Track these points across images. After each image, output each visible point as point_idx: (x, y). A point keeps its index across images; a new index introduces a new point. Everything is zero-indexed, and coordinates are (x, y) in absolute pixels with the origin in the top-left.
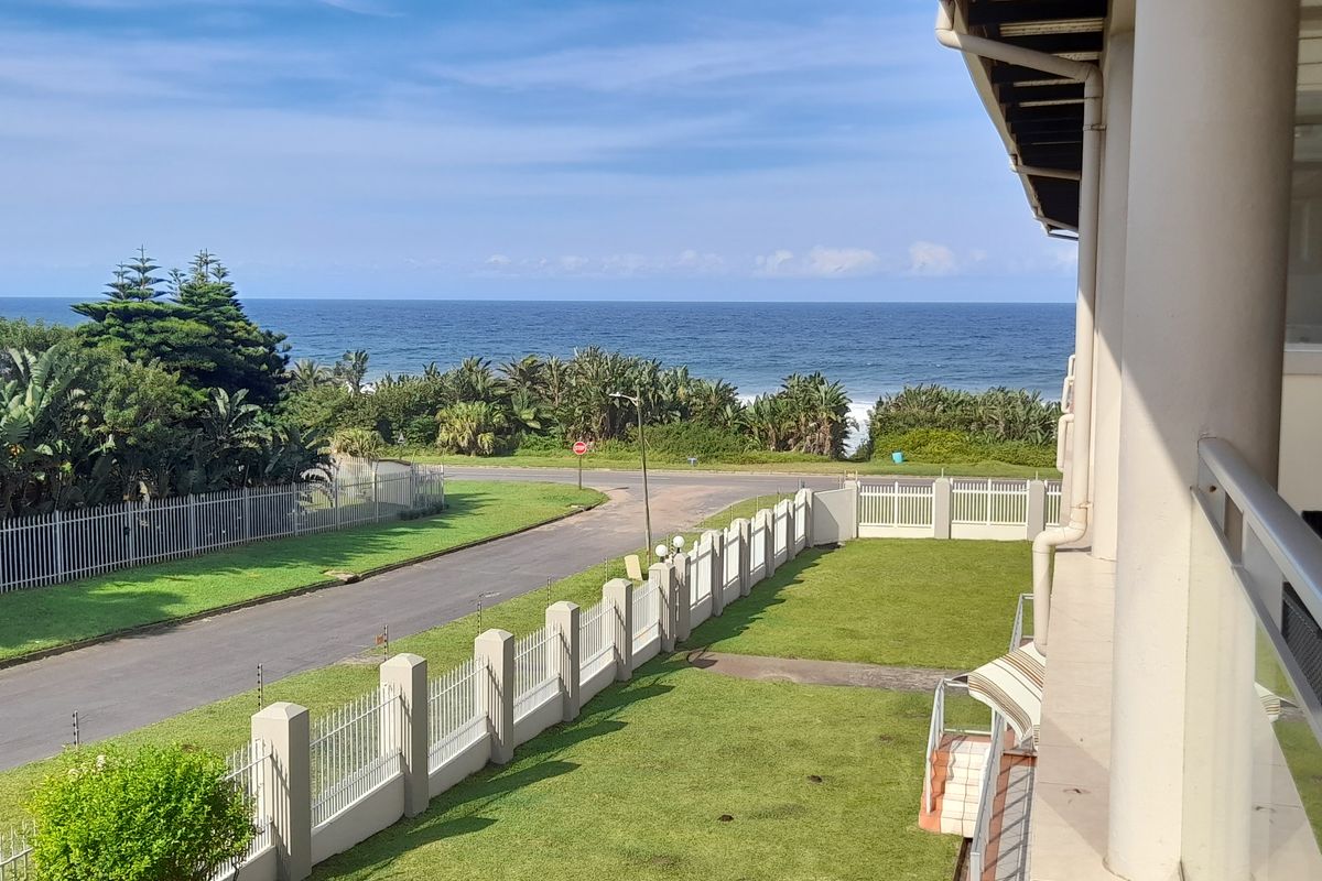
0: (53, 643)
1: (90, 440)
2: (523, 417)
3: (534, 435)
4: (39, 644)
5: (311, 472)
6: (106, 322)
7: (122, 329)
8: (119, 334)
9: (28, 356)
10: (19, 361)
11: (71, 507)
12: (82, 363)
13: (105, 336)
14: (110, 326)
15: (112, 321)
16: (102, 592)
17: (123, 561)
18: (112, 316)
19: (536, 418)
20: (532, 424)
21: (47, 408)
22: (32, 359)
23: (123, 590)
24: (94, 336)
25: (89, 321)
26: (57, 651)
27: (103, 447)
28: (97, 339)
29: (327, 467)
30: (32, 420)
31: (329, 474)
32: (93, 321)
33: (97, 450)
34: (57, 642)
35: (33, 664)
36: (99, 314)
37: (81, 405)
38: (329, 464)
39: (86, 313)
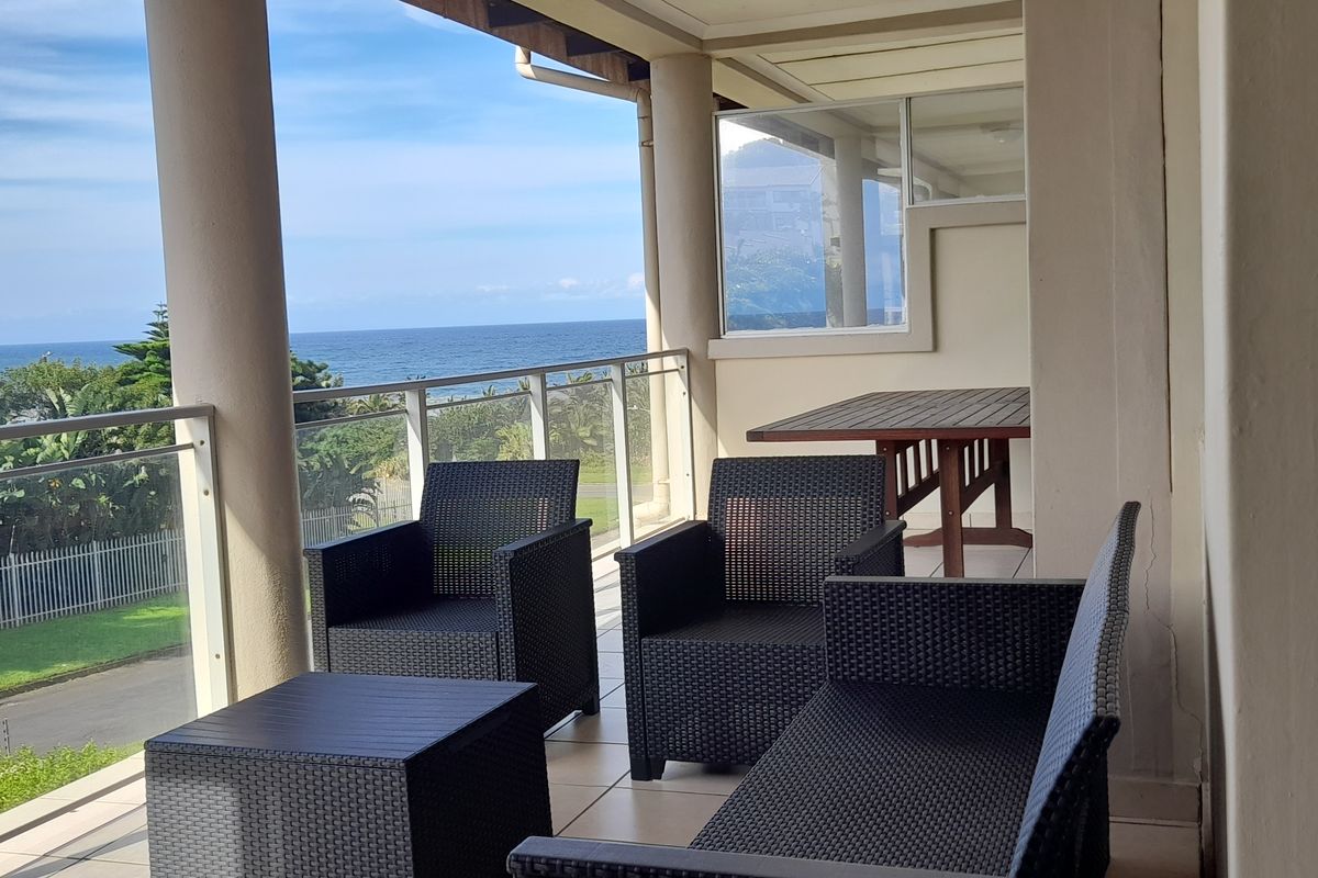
0: (80, 665)
1: (124, 472)
2: (580, 434)
3: (591, 451)
4: (65, 667)
5: (358, 497)
6: (147, 359)
7: (161, 366)
8: (159, 371)
9: (63, 396)
10: (55, 400)
11: (109, 537)
12: (114, 401)
13: (145, 374)
14: (151, 363)
15: (151, 359)
16: (136, 617)
17: (162, 587)
18: (152, 354)
19: (592, 436)
20: (589, 442)
21: (83, 444)
22: (67, 398)
23: (155, 616)
24: (136, 373)
25: (132, 359)
26: (83, 673)
27: (136, 478)
28: (138, 376)
29: (371, 491)
30: (67, 456)
31: (374, 498)
32: (136, 360)
33: (130, 482)
34: (83, 665)
35: (58, 685)
36: (140, 353)
37: (114, 439)
38: (374, 488)
39: (129, 353)
